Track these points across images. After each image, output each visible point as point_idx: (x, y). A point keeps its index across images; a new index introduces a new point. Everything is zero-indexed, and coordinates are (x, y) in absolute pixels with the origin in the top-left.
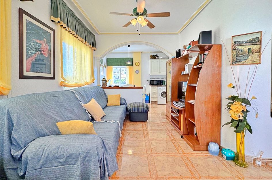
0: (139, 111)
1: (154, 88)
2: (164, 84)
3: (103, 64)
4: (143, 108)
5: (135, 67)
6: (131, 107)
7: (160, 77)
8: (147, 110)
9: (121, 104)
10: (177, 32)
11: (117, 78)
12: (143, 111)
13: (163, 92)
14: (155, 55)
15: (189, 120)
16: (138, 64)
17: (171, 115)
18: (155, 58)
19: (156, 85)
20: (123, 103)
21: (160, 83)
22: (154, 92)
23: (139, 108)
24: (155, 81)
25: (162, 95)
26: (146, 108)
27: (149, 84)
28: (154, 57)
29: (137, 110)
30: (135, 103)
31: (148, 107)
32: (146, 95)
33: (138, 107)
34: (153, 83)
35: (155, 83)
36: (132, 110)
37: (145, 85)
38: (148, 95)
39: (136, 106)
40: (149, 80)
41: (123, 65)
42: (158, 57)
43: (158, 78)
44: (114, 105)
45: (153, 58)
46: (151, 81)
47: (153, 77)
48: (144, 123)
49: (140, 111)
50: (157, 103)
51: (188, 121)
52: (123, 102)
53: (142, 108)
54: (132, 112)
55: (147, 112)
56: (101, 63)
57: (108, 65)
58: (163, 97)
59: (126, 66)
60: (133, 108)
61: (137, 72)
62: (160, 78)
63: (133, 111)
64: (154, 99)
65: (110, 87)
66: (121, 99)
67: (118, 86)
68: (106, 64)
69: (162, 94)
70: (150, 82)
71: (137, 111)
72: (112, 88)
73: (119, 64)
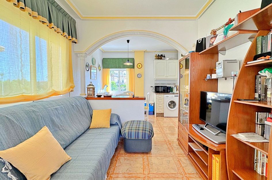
0: (138, 137)
1: (160, 96)
2: (172, 91)
3: (97, 66)
4: (145, 133)
5: (136, 70)
6: (126, 131)
7: (166, 82)
8: (151, 136)
9: (111, 125)
10: (195, 16)
11: (122, 82)
12: (145, 138)
13: (171, 102)
14: (161, 55)
15: (234, 173)
16: (141, 66)
17: (189, 146)
18: (161, 59)
19: (162, 92)
20: (114, 123)
21: (167, 90)
22: (160, 101)
23: (138, 133)
24: (160, 88)
25: (169, 105)
26: (150, 132)
27: (154, 90)
28: (160, 57)
29: (134, 136)
30: (134, 121)
31: (152, 131)
32: (150, 104)
33: (137, 131)
34: (158, 90)
35: (160, 90)
36: (127, 135)
37: (148, 93)
38: (153, 105)
39: (134, 130)
40: (154, 86)
41: (122, 67)
42: (164, 57)
43: (165, 84)
44: (100, 126)
45: (158, 59)
46: (156, 87)
47: (158, 83)
48: (145, 156)
49: (140, 138)
50: (163, 115)
51: (232, 174)
52: (115, 121)
53: (143, 133)
54: (127, 138)
55: (151, 139)
56: (93, 64)
57: (104, 68)
58: (171, 108)
59: (126, 69)
60: (129, 132)
61: (139, 76)
62: (167, 84)
63: (129, 137)
64: (160, 110)
65: (99, 96)
66: (112, 116)
67: (110, 96)
68: (101, 66)
69: (170, 103)
70: (154, 88)
71: (136, 137)
72: (102, 99)
73: (118, 65)
